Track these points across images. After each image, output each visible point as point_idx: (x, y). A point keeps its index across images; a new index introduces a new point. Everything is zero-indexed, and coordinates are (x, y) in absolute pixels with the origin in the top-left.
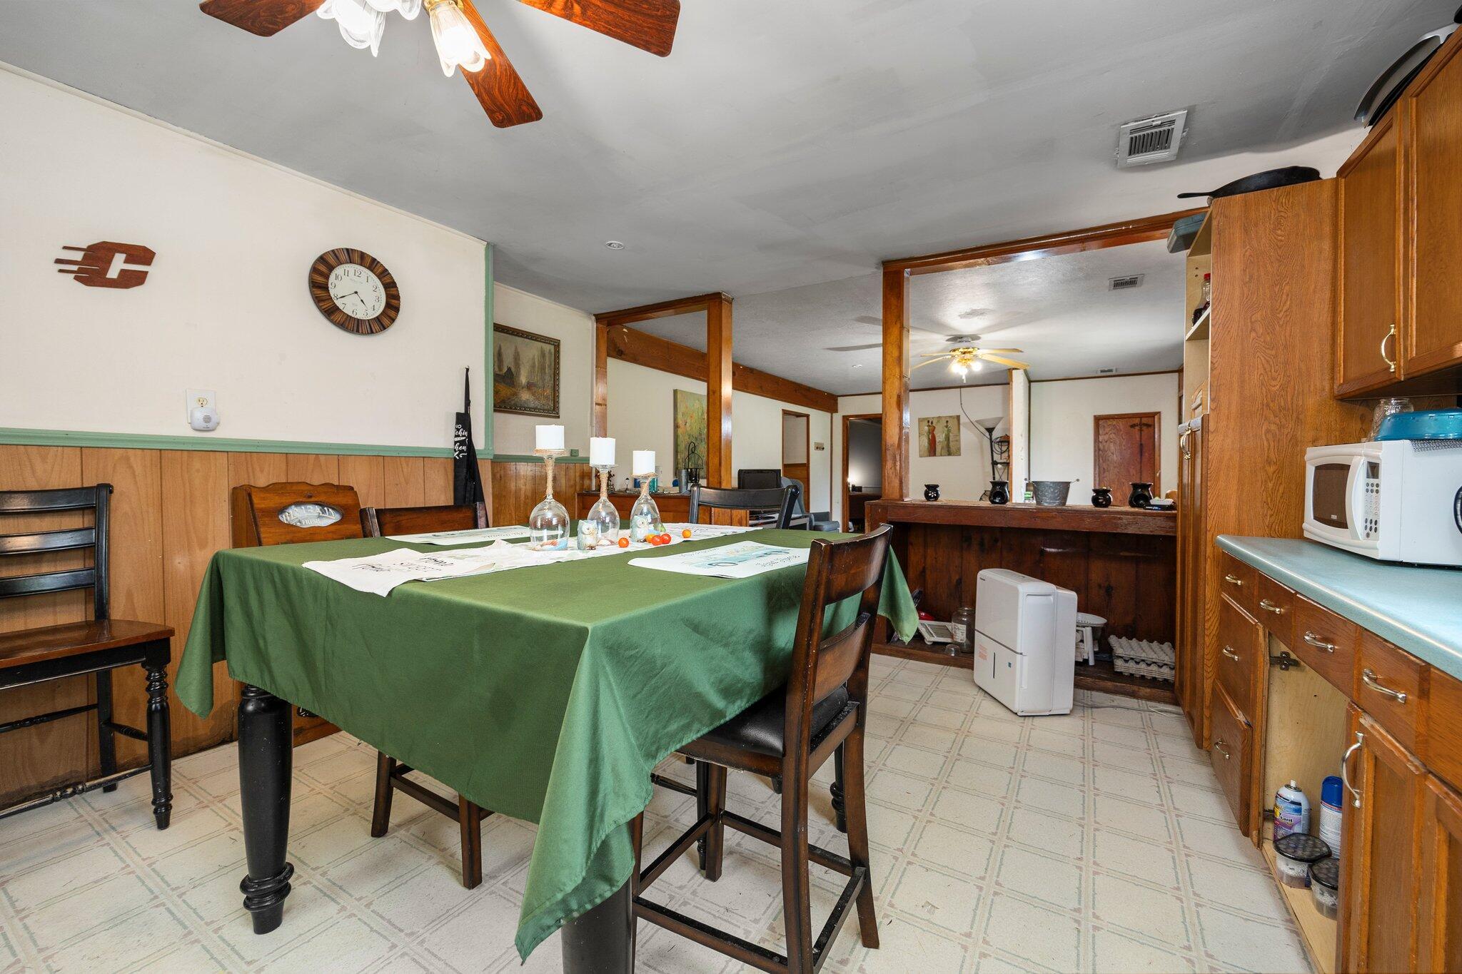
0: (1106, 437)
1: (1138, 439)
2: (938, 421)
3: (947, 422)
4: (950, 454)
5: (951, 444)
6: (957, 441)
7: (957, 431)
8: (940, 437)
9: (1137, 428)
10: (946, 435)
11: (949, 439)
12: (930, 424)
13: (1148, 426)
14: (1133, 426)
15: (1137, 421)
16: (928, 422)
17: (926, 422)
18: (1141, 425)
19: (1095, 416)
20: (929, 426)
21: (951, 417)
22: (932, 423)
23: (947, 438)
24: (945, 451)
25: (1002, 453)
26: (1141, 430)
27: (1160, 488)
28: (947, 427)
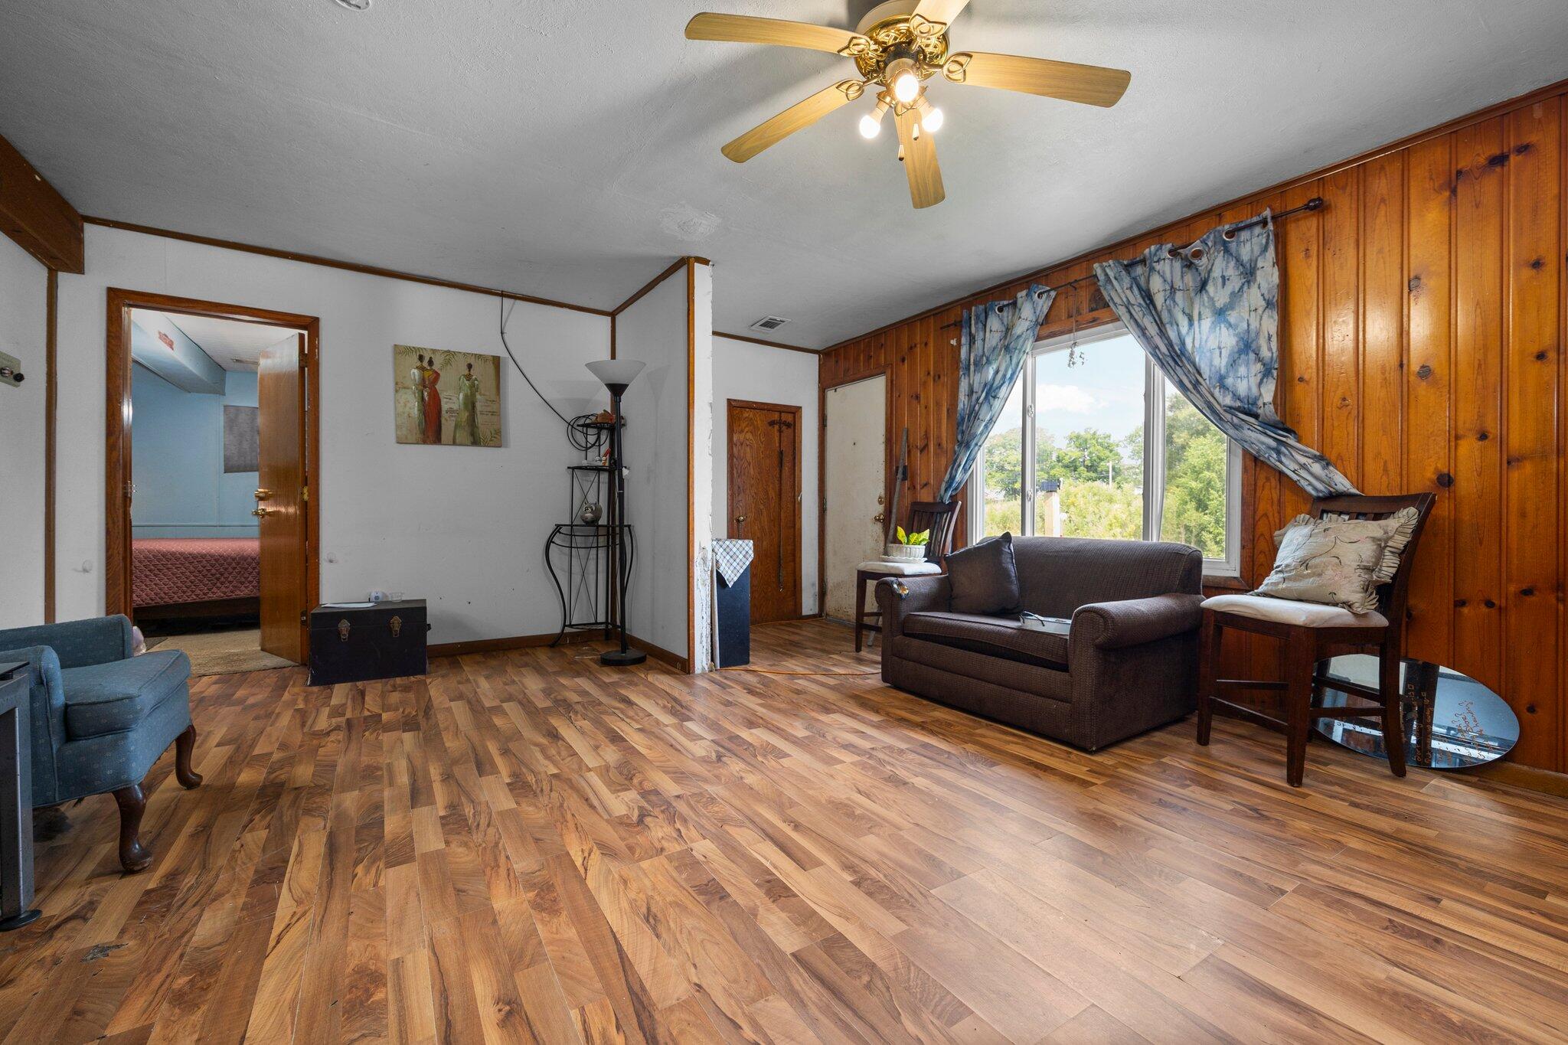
0: (742, 437)
1: (777, 445)
2: (448, 362)
3: (470, 366)
4: (476, 442)
5: (480, 419)
6: (493, 413)
7: (494, 391)
8: (452, 400)
9: (777, 427)
10: (466, 396)
11: (474, 407)
12: (425, 364)
13: (788, 425)
14: (772, 423)
15: (776, 416)
16: (421, 358)
17: (416, 358)
18: (781, 423)
19: (729, 401)
20: (422, 369)
21: (479, 356)
22: (431, 362)
23: (471, 404)
24: (463, 435)
25: (587, 449)
26: (780, 431)
27: (800, 518)
28: (469, 377)
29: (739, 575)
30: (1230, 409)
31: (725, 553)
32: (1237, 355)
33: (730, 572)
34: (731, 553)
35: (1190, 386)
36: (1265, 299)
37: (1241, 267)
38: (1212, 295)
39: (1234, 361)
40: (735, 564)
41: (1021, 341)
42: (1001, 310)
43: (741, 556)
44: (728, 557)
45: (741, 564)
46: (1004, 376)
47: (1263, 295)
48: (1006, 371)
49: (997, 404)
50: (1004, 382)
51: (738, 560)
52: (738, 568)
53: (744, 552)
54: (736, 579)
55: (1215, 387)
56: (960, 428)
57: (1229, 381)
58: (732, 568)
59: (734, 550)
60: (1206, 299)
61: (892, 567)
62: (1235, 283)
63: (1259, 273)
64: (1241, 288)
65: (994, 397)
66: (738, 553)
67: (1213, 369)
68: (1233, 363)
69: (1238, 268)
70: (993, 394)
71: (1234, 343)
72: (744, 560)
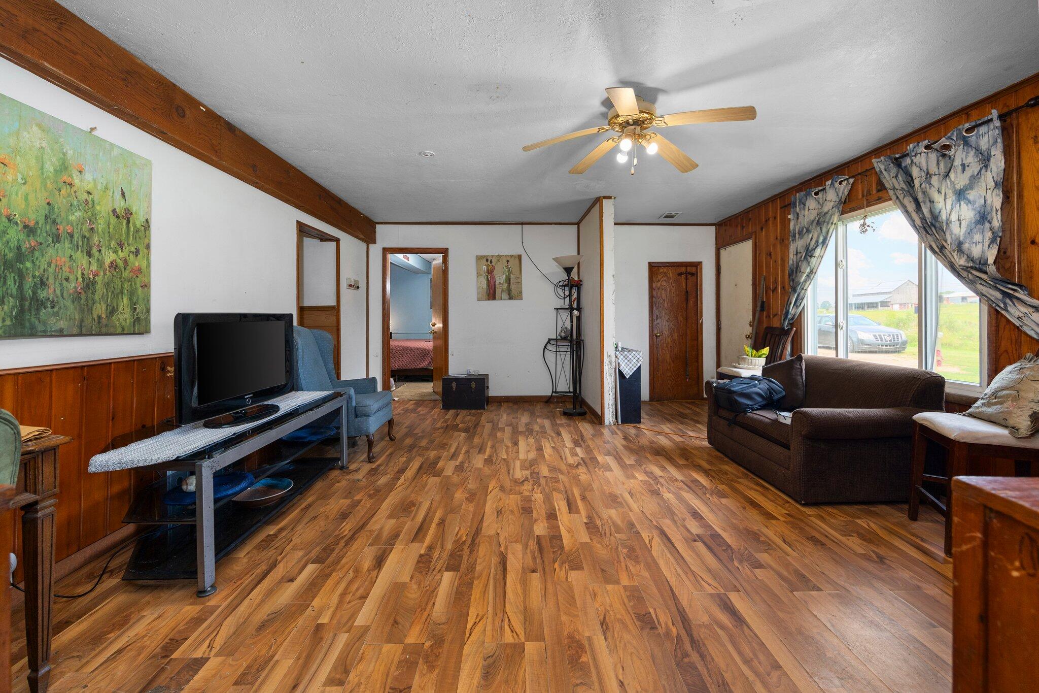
0: (659, 284)
1: (684, 287)
2: (498, 261)
3: (508, 261)
4: (510, 298)
5: (512, 287)
6: (518, 283)
7: (519, 272)
8: (500, 279)
9: (684, 276)
10: (506, 276)
11: (510, 281)
12: (489, 263)
13: (693, 274)
14: (680, 274)
15: (683, 269)
16: (487, 260)
17: (485, 260)
18: (687, 273)
19: (650, 263)
20: (488, 266)
21: (512, 256)
22: (491, 262)
23: (508, 280)
24: (505, 296)
25: (564, 298)
26: (686, 279)
27: (702, 334)
28: (507, 267)
29: (633, 371)
30: (966, 269)
31: (624, 359)
32: (973, 226)
33: (627, 369)
34: (628, 359)
35: (937, 250)
36: (994, 181)
37: (980, 155)
38: (953, 179)
39: (971, 230)
40: (631, 365)
41: (828, 216)
42: (816, 194)
43: (634, 361)
44: (626, 361)
45: (635, 365)
46: (817, 241)
47: (993, 177)
48: (818, 237)
49: (813, 261)
50: (817, 246)
51: (633, 363)
52: (633, 367)
53: (636, 359)
54: (631, 374)
55: (954, 251)
56: (791, 277)
57: (966, 246)
58: (629, 367)
59: (630, 357)
60: (949, 183)
61: (735, 372)
62: (974, 168)
63: (992, 160)
64: (980, 172)
65: (811, 256)
66: (632, 359)
67: (953, 236)
68: (970, 232)
69: (977, 156)
70: (810, 254)
71: (972, 215)
72: (636, 363)
